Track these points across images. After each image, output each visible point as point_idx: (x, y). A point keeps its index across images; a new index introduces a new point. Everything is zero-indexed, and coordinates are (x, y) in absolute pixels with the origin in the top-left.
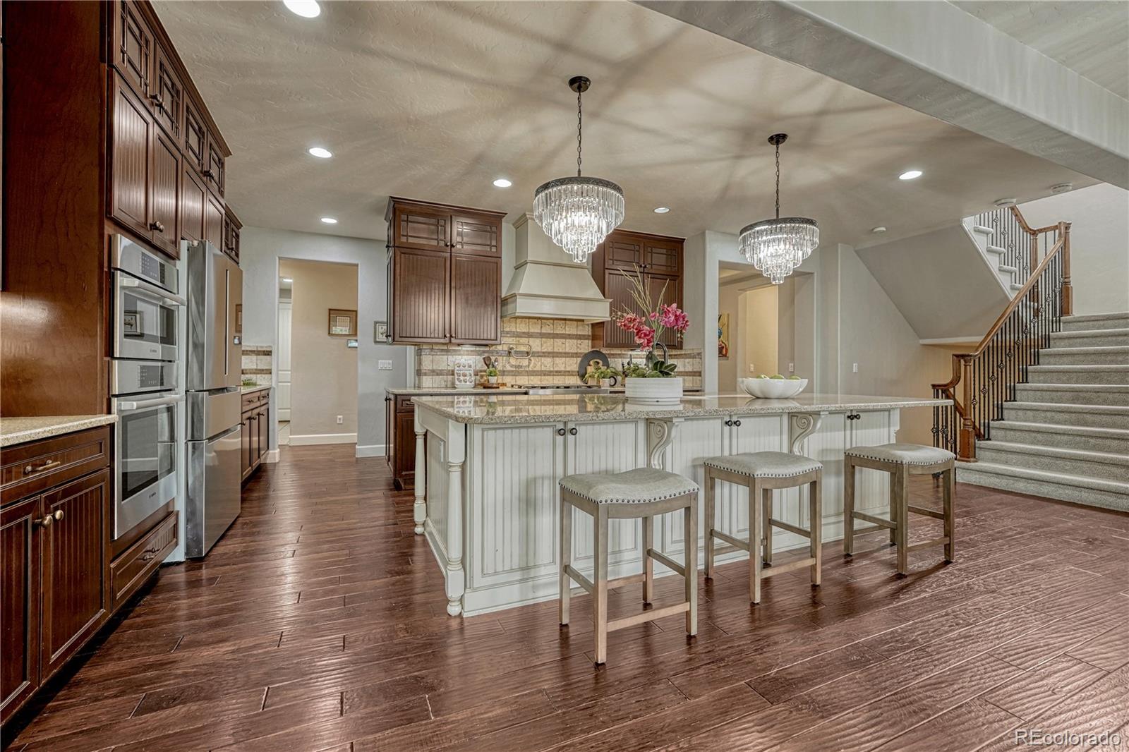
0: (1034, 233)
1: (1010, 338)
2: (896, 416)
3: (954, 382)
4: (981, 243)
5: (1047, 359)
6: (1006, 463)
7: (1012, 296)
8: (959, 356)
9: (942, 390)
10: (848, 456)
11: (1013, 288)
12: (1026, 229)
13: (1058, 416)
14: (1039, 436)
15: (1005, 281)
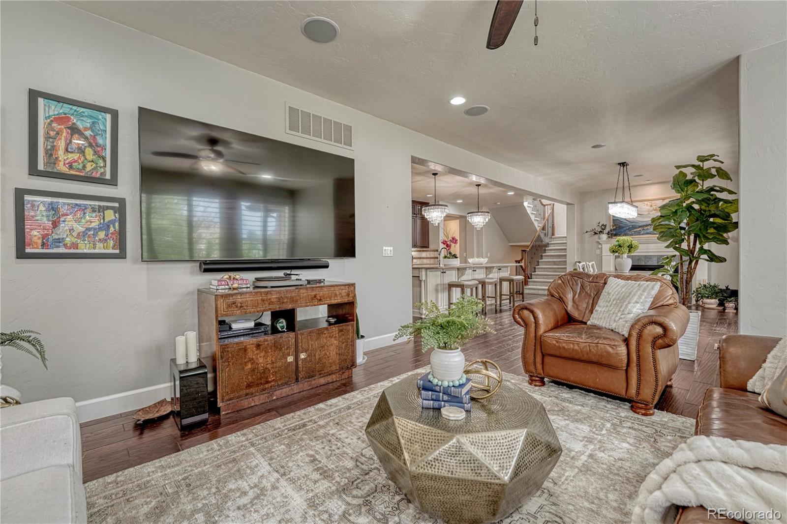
0: (544, 206)
1: (538, 243)
2: (509, 268)
3: (521, 260)
4: (529, 211)
5: (549, 251)
6: (536, 285)
7: (538, 229)
8: (523, 251)
9: (517, 262)
10: (500, 279)
11: (538, 226)
12: (542, 204)
13: (550, 270)
14: (545, 277)
15: (536, 224)
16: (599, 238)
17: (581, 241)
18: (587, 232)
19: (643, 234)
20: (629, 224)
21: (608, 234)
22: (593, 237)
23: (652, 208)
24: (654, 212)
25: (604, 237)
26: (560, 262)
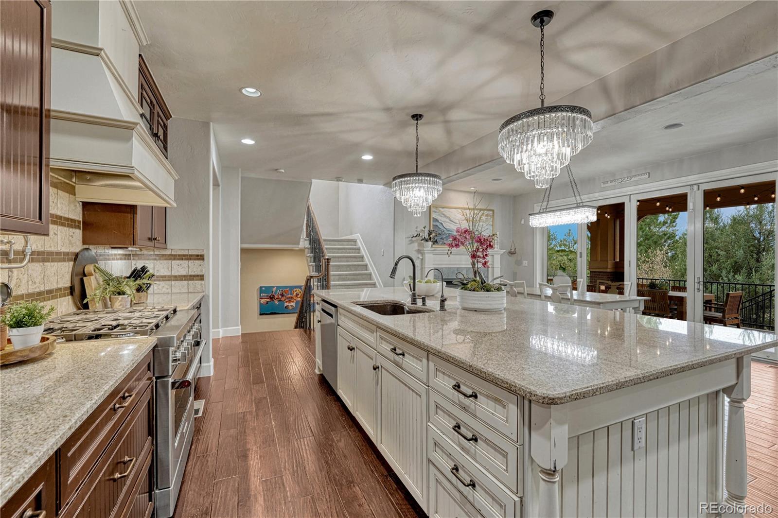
20: (446, 232)
22: (412, 245)
24: (465, 222)
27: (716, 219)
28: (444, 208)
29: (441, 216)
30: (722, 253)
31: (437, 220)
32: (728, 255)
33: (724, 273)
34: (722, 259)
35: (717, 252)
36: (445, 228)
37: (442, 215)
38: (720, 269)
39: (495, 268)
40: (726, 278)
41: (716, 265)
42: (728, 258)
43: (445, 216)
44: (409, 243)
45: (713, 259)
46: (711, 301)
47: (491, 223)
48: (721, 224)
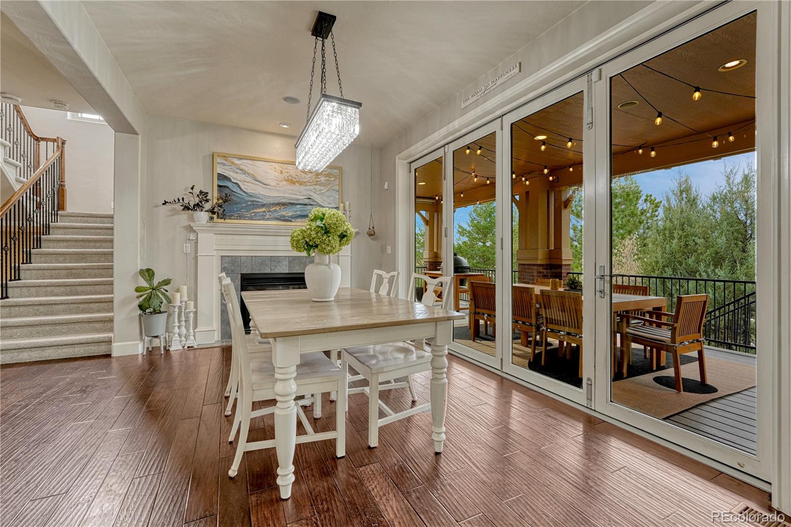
0: (37, 139)
7: (17, 187)
11: (18, 181)
12: (30, 133)
15: (10, 173)
16: (192, 219)
17: (150, 224)
18: (165, 203)
19: (268, 219)
20: (247, 199)
21: (212, 211)
22: (176, 217)
23: (282, 176)
24: (284, 183)
25: (202, 216)
26: (84, 268)
27: (694, 200)
28: (241, 159)
29: (237, 173)
30: (700, 241)
31: (226, 178)
32: (708, 244)
33: (702, 267)
34: (700, 249)
35: (694, 240)
36: (244, 192)
37: (239, 171)
38: (698, 262)
39: (340, 257)
40: (704, 274)
41: (693, 257)
42: (707, 248)
43: (244, 172)
44: (169, 213)
45: (690, 249)
46: (660, 309)
47: (337, 188)
48: (701, 206)
